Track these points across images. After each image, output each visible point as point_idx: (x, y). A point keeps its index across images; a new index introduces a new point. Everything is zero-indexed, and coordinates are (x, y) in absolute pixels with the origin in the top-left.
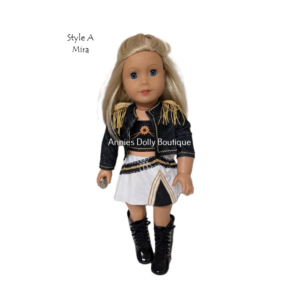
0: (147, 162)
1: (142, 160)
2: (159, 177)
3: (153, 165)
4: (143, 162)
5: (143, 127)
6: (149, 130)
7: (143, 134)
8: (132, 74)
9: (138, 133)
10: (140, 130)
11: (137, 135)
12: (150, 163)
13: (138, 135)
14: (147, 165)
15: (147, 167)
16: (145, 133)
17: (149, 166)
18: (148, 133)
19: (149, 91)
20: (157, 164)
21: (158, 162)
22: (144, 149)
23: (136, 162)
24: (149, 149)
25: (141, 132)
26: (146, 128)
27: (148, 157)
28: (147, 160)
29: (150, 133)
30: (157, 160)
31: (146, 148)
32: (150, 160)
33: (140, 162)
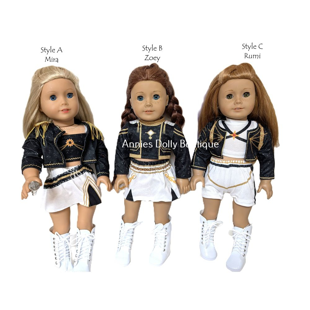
0: (76, 170)
1: (71, 170)
2: (88, 182)
3: (82, 172)
4: (73, 171)
5: (68, 140)
6: (74, 142)
7: (70, 146)
8: (51, 96)
9: (64, 146)
10: (66, 143)
11: (63, 147)
12: (79, 170)
13: (65, 147)
14: (77, 173)
15: (77, 175)
16: (71, 145)
17: (79, 174)
18: (73, 145)
19: (68, 110)
20: (84, 171)
21: (85, 169)
22: (72, 160)
23: (66, 172)
24: (76, 159)
25: (67, 145)
26: (71, 140)
27: (76, 165)
28: (76, 169)
29: (75, 144)
30: (84, 168)
31: (74, 158)
32: (79, 168)
33: (70, 172)
